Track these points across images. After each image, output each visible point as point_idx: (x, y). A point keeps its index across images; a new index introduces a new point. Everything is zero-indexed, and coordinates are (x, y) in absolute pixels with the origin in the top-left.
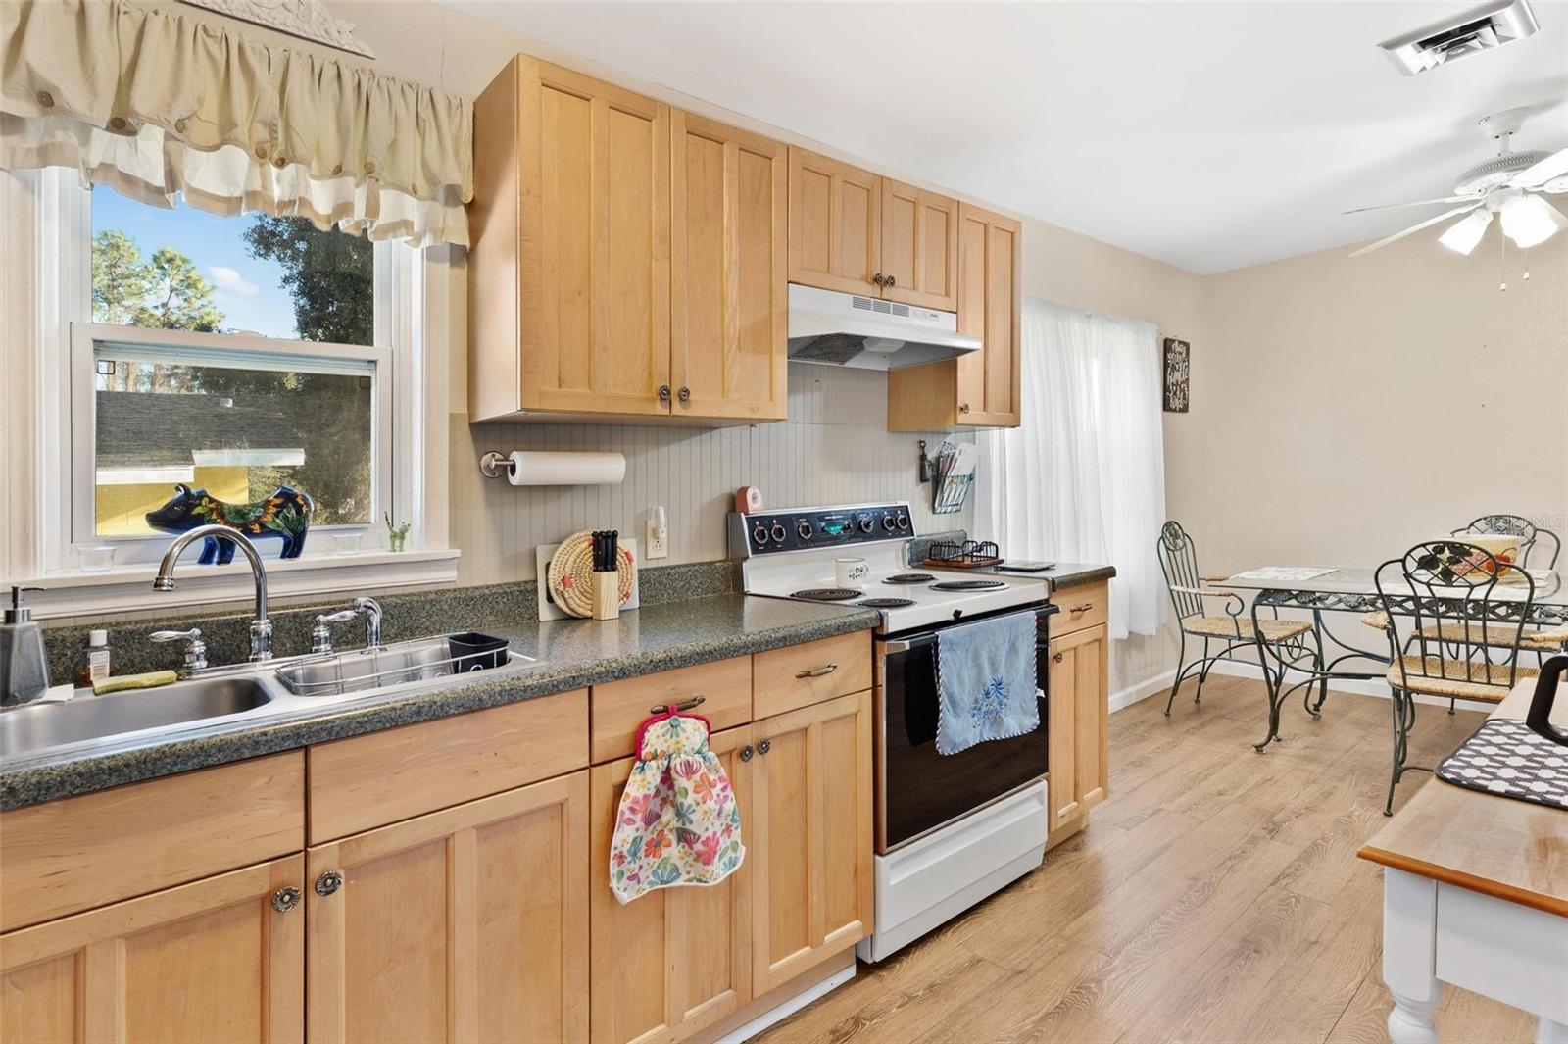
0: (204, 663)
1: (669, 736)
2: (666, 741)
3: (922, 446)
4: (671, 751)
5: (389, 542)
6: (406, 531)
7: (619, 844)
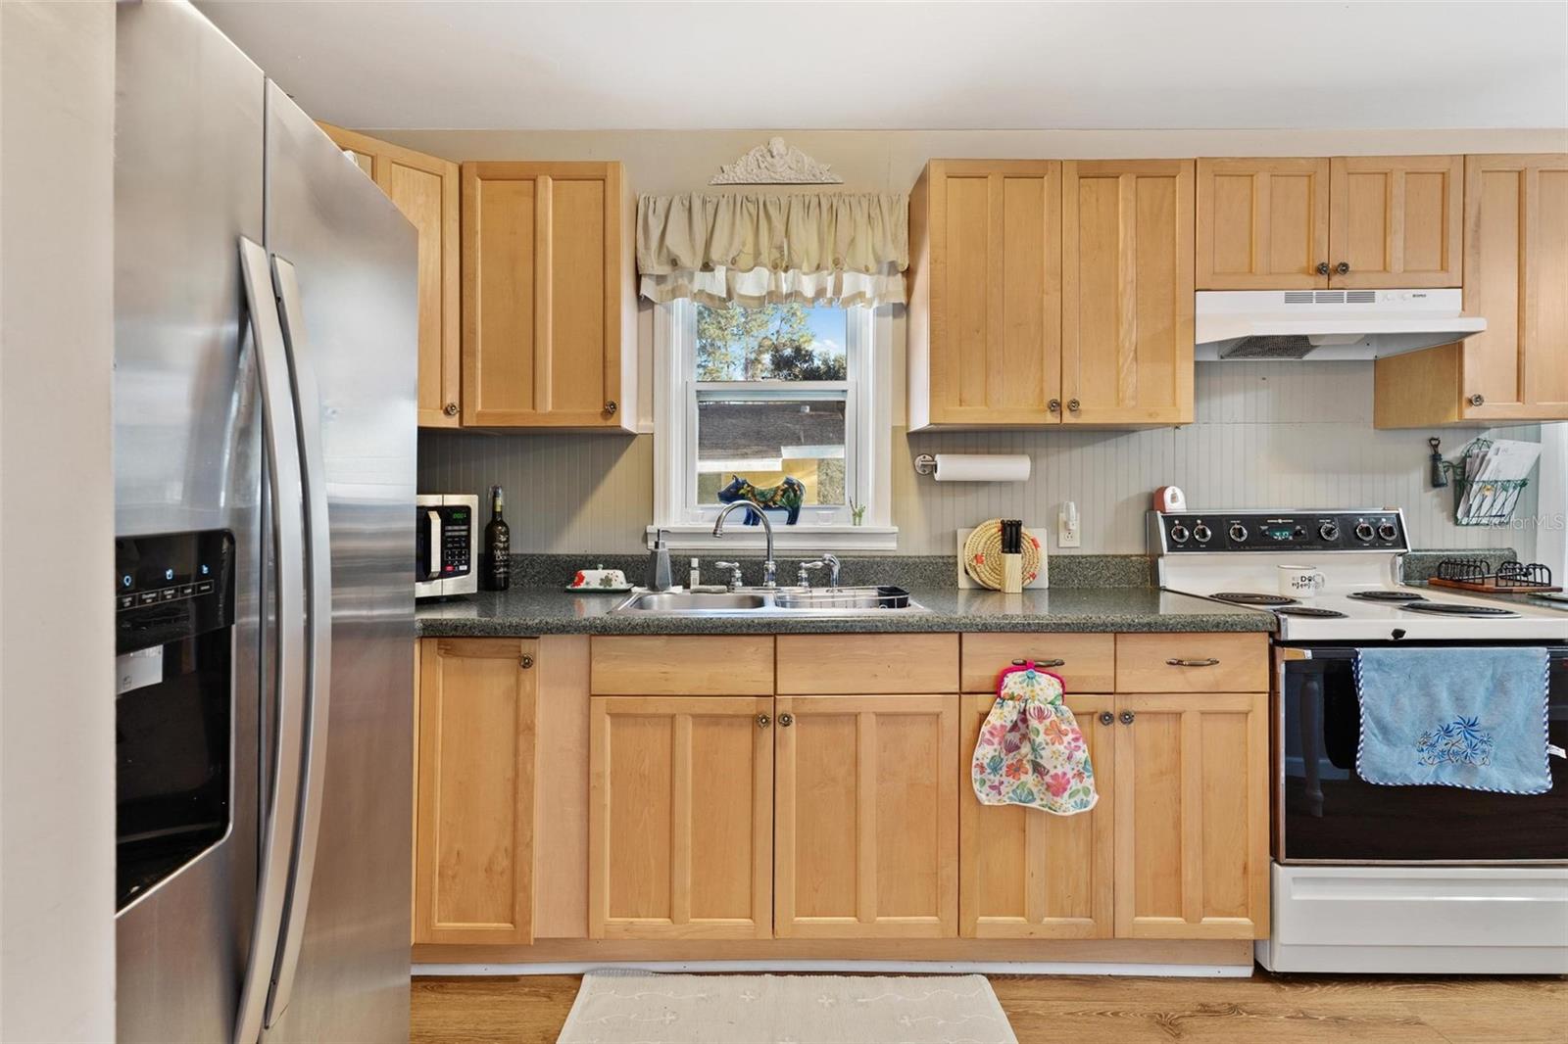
0: (741, 584)
1: (1025, 684)
2: (1023, 688)
3: (1434, 444)
4: (1027, 697)
5: (851, 518)
6: (863, 511)
7: (980, 757)
